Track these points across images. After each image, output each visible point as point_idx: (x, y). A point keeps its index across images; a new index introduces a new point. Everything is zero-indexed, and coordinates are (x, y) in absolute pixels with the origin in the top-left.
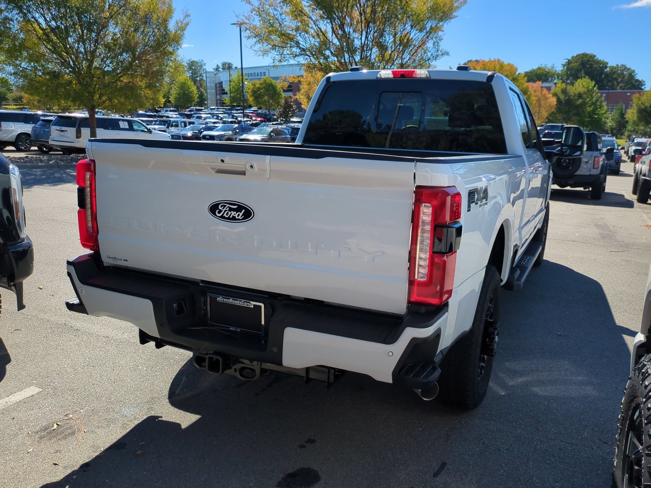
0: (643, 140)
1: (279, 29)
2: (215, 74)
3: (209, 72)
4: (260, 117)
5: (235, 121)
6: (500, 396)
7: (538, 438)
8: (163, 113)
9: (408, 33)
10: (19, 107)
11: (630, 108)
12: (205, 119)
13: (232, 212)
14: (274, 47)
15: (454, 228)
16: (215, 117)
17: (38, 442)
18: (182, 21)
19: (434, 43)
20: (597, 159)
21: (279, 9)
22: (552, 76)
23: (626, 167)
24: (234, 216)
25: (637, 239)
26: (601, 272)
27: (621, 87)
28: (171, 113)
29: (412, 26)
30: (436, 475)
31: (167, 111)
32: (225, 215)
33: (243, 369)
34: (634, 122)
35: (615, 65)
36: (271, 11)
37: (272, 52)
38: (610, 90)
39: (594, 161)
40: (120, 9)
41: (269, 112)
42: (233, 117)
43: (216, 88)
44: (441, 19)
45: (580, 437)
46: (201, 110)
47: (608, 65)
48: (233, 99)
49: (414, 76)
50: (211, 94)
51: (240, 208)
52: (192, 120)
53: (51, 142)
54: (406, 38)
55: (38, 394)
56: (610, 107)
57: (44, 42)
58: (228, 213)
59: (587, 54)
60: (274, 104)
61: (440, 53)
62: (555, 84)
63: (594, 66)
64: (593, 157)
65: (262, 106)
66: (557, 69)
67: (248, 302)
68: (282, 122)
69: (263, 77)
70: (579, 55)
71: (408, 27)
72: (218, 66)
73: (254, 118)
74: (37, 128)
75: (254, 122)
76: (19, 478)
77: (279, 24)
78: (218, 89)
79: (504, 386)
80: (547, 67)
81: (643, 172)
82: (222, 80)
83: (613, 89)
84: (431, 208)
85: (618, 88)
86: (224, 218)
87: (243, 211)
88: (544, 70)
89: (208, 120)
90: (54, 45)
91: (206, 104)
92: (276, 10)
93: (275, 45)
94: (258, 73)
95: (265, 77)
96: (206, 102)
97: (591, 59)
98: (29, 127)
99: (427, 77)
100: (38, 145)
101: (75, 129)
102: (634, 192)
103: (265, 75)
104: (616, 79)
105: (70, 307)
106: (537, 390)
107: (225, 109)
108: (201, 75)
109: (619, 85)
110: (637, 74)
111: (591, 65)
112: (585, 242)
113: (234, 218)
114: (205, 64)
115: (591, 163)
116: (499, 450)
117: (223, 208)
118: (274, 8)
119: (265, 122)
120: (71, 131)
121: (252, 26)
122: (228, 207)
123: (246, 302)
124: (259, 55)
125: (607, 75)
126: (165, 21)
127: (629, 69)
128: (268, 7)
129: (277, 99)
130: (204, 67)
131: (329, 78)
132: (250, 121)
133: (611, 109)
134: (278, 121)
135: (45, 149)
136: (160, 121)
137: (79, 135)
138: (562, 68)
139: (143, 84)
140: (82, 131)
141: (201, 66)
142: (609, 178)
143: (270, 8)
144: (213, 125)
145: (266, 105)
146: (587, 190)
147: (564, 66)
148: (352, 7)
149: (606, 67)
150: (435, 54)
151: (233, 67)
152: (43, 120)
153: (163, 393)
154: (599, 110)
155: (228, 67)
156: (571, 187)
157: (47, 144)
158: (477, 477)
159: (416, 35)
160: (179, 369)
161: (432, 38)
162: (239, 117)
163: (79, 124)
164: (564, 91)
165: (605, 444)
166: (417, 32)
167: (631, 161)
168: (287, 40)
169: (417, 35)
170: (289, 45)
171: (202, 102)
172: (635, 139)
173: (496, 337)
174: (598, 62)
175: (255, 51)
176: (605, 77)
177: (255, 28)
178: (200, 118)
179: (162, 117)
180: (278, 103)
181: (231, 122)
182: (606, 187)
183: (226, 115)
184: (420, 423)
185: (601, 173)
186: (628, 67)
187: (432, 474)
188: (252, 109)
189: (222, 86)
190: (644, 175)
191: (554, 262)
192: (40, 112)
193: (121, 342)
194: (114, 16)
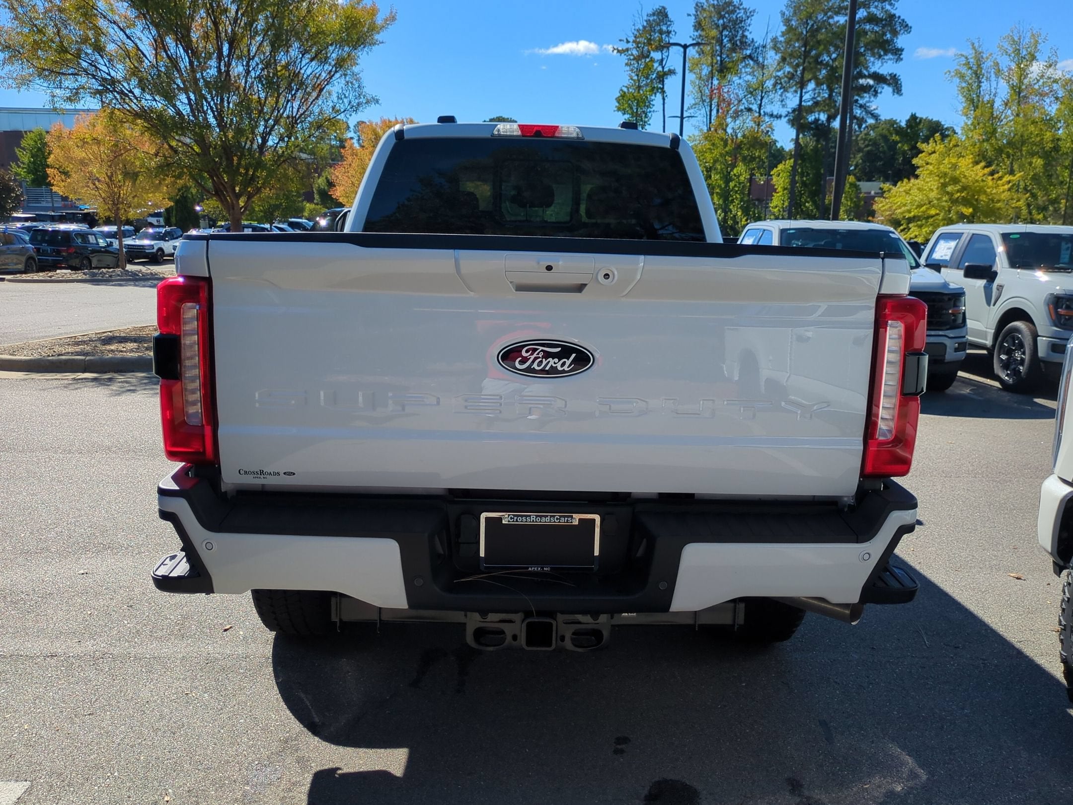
13: (550, 359)
24: (554, 365)
30: (830, 740)
32: (535, 366)
33: (578, 633)
44: (357, 45)
49: (557, 135)
51: (566, 351)
55: (28, 792)
58: (541, 362)
61: (363, 100)
67: (568, 517)
84: (901, 328)
86: (534, 371)
87: (574, 355)
99: (578, 138)
105: (165, 583)
113: (553, 370)
117: (532, 354)
122: (542, 351)
123: (564, 517)
187: (824, 740)
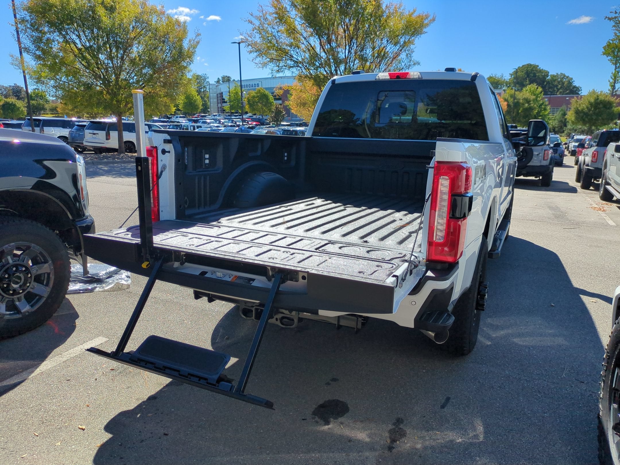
0: (582, 137)
1: (276, 45)
2: (217, 86)
3: (211, 84)
4: (256, 122)
5: (234, 125)
6: (488, 345)
7: (524, 378)
8: (173, 119)
9: (384, 47)
10: (54, 115)
11: (569, 111)
12: (209, 124)
14: (272, 60)
15: (467, 196)
16: (218, 122)
17: (112, 380)
18: (194, 39)
19: (407, 55)
20: (546, 152)
21: (276, 27)
22: (502, 84)
23: (569, 160)
25: (585, 218)
26: (559, 245)
27: (561, 92)
28: (181, 119)
29: (388, 41)
30: (443, 407)
31: (177, 117)
33: (283, 318)
34: (573, 123)
35: (555, 74)
36: (270, 30)
37: (270, 64)
38: (552, 95)
39: (544, 154)
40: (142, 30)
41: (262, 117)
42: (232, 122)
43: (218, 97)
44: (413, 35)
45: (559, 378)
46: (205, 116)
47: (549, 74)
48: (232, 107)
49: (408, 77)
50: (213, 104)
52: (198, 124)
53: (85, 144)
54: (384, 51)
55: (106, 342)
56: (551, 110)
57: (80, 60)
59: (531, 65)
60: (266, 110)
61: (412, 63)
62: (504, 90)
63: (537, 74)
64: (543, 150)
65: (256, 112)
66: (506, 78)
68: (274, 126)
69: (257, 87)
70: (525, 65)
71: (385, 41)
72: (219, 79)
73: (250, 123)
74: (73, 132)
75: (250, 126)
76: (102, 407)
77: (276, 41)
78: (219, 98)
79: (489, 338)
80: (497, 76)
81: (586, 162)
82: (222, 91)
83: (554, 95)
84: (449, 180)
85: (558, 93)
88: (495, 79)
89: (212, 124)
90: (88, 62)
91: (209, 111)
92: (274, 28)
93: (272, 59)
94: (252, 84)
95: (259, 88)
96: (209, 110)
97: (534, 69)
98: (67, 132)
99: (419, 78)
100: (74, 146)
101: (105, 132)
102: (578, 180)
103: (258, 86)
104: (557, 86)
106: (516, 340)
107: (226, 115)
108: (204, 87)
109: (559, 91)
110: (574, 81)
111: (534, 74)
112: (542, 221)
114: (208, 77)
115: (541, 156)
116: (493, 387)
118: (272, 27)
119: (259, 125)
120: (102, 134)
121: (253, 42)
124: (259, 67)
125: (548, 82)
126: (181, 40)
127: (568, 77)
128: (266, 26)
129: (269, 106)
130: (207, 80)
131: (334, 80)
132: (247, 125)
133: (552, 111)
134: (270, 125)
135: (79, 149)
136: (173, 125)
137: (108, 137)
138: (510, 77)
139: (162, 93)
140: (111, 134)
141: (205, 79)
142: (556, 169)
143: (269, 27)
144: (217, 128)
145: (260, 112)
146: (538, 178)
147: (511, 75)
148: (338, 25)
149: (547, 76)
150: (408, 64)
151: (231, 80)
152: (78, 125)
153: (208, 342)
154: (543, 112)
155: (227, 79)
156: (524, 176)
157: (81, 145)
158: (477, 408)
159: (391, 49)
160: (217, 323)
161: (405, 50)
162: (238, 121)
163: (108, 128)
164: (513, 96)
165: (582, 383)
166: (392, 46)
167: (572, 155)
168: (282, 54)
169: (393, 48)
170: (284, 59)
171: (205, 109)
172: (575, 136)
173: (487, 295)
174: (541, 71)
175: (256, 64)
176: (547, 84)
177: (256, 43)
178: (205, 123)
179: (174, 122)
180: (270, 110)
181: (231, 126)
182: (553, 177)
183: (227, 120)
184: (424, 366)
185: (550, 164)
186: (567, 75)
187: (440, 406)
188: (248, 115)
189: (222, 96)
190: (588, 165)
191: (517, 237)
192: (74, 119)
193: (167, 301)
194: (137, 37)
